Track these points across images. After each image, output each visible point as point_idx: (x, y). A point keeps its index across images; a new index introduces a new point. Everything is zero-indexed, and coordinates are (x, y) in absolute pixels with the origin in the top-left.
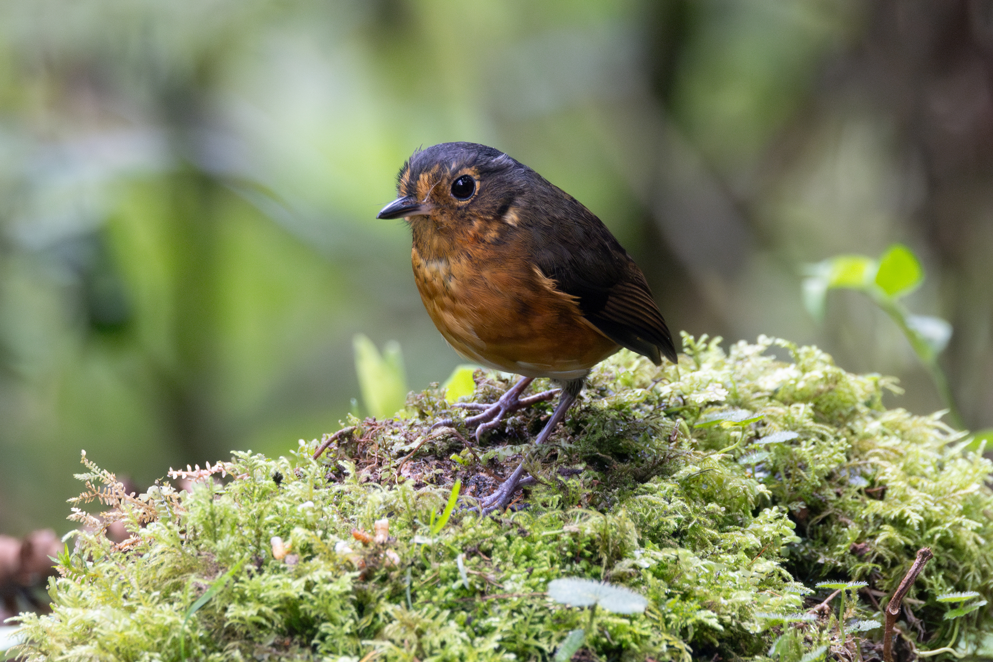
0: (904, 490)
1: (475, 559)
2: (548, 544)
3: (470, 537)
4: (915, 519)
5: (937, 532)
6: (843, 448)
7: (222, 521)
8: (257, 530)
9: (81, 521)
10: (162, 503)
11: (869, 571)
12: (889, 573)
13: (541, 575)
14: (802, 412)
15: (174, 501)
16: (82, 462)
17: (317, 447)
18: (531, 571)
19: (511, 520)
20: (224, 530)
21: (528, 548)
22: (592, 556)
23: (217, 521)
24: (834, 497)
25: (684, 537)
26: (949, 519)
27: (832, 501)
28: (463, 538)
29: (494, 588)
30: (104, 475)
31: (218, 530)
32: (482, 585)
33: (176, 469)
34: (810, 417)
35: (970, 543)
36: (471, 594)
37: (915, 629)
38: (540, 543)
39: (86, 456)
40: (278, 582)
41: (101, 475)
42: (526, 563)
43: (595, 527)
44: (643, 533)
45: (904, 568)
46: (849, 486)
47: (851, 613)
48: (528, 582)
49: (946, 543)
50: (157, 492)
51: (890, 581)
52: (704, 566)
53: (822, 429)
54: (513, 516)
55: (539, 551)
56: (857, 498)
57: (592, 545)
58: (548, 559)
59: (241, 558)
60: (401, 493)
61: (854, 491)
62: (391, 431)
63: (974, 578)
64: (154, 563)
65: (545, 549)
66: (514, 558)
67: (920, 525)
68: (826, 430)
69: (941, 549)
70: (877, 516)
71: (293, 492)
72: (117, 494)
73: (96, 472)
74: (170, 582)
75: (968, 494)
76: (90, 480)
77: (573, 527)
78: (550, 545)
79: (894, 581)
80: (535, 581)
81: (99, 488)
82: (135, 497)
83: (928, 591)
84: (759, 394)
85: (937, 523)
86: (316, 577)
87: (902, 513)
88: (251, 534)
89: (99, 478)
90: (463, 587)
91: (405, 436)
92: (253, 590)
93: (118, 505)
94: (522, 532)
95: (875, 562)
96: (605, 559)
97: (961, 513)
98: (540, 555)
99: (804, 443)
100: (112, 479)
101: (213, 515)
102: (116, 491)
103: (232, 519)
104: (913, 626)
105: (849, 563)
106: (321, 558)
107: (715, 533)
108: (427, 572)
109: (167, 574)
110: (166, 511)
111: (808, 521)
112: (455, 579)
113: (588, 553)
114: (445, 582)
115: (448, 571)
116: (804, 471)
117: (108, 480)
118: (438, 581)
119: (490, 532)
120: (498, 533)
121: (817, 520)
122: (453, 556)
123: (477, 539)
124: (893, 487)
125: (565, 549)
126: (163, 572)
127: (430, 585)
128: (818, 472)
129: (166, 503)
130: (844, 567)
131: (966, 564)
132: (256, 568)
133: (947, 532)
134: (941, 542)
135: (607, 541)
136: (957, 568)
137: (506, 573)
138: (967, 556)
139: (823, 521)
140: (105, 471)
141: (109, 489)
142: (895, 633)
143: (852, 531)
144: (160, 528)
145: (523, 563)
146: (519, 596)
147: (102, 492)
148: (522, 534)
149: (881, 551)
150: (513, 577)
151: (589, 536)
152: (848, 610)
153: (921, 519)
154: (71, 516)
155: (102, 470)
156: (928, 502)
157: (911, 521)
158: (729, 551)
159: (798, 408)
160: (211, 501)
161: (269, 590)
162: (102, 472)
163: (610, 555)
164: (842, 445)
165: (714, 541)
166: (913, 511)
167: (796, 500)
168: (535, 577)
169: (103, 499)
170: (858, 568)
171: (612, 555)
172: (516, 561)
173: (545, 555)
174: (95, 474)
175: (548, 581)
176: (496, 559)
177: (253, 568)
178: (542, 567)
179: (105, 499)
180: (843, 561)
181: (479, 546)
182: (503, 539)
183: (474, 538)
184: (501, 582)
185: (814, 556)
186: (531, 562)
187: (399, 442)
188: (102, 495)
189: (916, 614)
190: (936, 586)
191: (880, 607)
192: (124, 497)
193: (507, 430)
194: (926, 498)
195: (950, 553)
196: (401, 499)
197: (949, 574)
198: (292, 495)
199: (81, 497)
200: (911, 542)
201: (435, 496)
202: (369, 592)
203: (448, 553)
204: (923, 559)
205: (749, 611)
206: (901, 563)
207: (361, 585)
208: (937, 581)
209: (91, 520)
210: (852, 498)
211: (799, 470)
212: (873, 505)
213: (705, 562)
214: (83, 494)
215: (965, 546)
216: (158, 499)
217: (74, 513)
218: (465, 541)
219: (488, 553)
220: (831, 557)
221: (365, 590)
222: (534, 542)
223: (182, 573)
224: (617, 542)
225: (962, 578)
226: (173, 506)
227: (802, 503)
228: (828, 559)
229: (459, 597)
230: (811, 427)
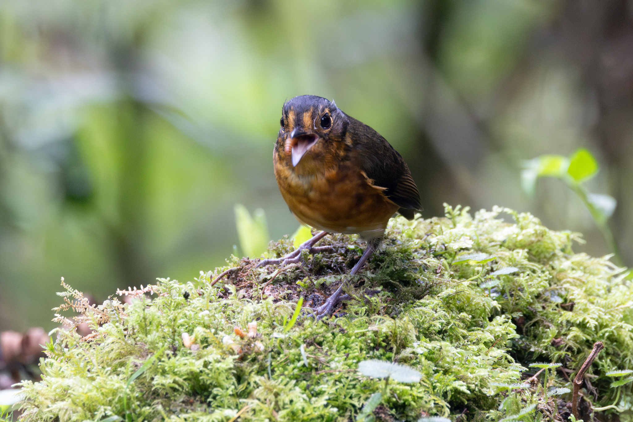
0: (586, 305)
1: (312, 348)
2: (358, 338)
3: (309, 333)
4: (592, 324)
5: (606, 332)
6: (547, 278)
7: (150, 323)
8: (173, 328)
9: (61, 322)
10: (112, 311)
11: (562, 357)
12: (576, 358)
13: (354, 358)
14: (521, 255)
15: (120, 309)
16: (61, 284)
17: (211, 277)
18: (348, 355)
19: (335, 323)
20: (152, 328)
21: (346, 341)
22: (386, 346)
23: (148, 323)
24: (541, 309)
25: (445, 334)
26: (614, 323)
27: (539, 312)
28: (304, 334)
29: (324, 366)
30: (75, 293)
31: (148, 328)
32: (316, 364)
33: (121, 289)
34: (526, 258)
35: (627, 339)
36: (309, 370)
37: (592, 394)
38: (353, 338)
39: (64, 281)
40: (186, 362)
41: (73, 293)
42: (345, 350)
43: (389, 327)
44: (419, 332)
45: (585, 354)
46: (550, 302)
47: (551, 383)
48: (346, 362)
49: (612, 339)
50: (109, 304)
51: (577, 363)
52: (458, 353)
53: (533, 266)
54: (336, 320)
55: (353, 342)
56: (555, 310)
57: (386, 339)
58: (358, 347)
59: (163, 346)
60: (265, 306)
61: (554, 305)
63: (630, 361)
64: (107, 349)
65: (356, 341)
66: (337, 347)
67: (596, 327)
68: (536, 266)
69: (609, 342)
70: (568, 322)
71: (196, 304)
72: (84, 305)
73: (71, 291)
74: (117, 361)
75: (626, 308)
76: (66, 296)
77: (374, 327)
78: (360, 339)
79: (579, 363)
80: (350, 362)
81: (72, 301)
82: (95, 307)
83: (600, 369)
84: (493, 244)
85: (606, 326)
86: (210, 358)
87: (584, 319)
88: (169, 331)
89: (72, 295)
90: (304, 366)
91: (268, 269)
92: (170, 367)
94: (342, 331)
95: (566, 351)
96: (395, 348)
97: (622, 320)
98: (353, 345)
99: (522, 275)
100: (81, 296)
101: (145, 319)
102: (83, 303)
103: (157, 321)
104: (591, 391)
105: (550, 351)
106: (213, 347)
107: (465, 332)
108: (281, 356)
109: (116, 356)
110: (115, 316)
111: (524, 324)
112: (299, 360)
113: (384, 344)
114: (293, 362)
115: (294, 355)
116: (522, 293)
117: (78, 296)
118: (288, 361)
119: (321, 330)
120: (326, 331)
121: (530, 324)
122: (298, 346)
123: (313, 335)
124: (578, 303)
125: (369, 341)
126: (113, 355)
127: (283, 364)
128: (531, 293)
129: (115, 311)
130: (547, 354)
131: (625, 352)
132: (172, 352)
133: (612, 332)
134: (609, 338)
135: (396, 336)
136: (619, 355)
137: (332, 357)
138: (626, 347)
139: (534, 325)
140: (76, 291)
141: (79, 302)
142: (580, 396)
143: (553, 331)
144: (111, 327)
145: (343, 350)
146: (340, 371)
147: (74, 304)
149: (571, 344)
150: (336, 359)
151: (384, 333)
152: (549, 381)
153: (597, 323)
154: (54, 319)
155: (74, 290)
156: (601, 312)
157: (590, 325)
158: (474, 343)
159: (518, 252)
160: (144, 310)
161: (180, 367)
162: (74, 291)
164: (546, 276)
165: (464, 337)
166: (591, 318)
167: (516, 311)
168: (350, 359)
169: (75, 308)
170: (556, 354)
171: (399, 346)
172: (338, 349)
173: (357, 345)
174: (70, 292)
175: (359, 362)
176: (325, 347)
177: (170, 353)
178: (355, 353)
179: (76, 308)
180: (546, 350)
181: (315, 339)
182: (330, 335)
183: (312, 334)
184: (328, 362)
185: (528, 347)
186: (348, 350)
187: (264, 273)
188: (74, 306)
189: (593, 384)
190: (606, 366)
191: (570, 379)
192: (88, 307)
193: (332, 266)
194: (600, 310)
195: (615, 345)
196: (265, 309)
197: (614, 358)
198: (196, 306)
199: (61, 307)
200: (590, 338)
201: (287, 307)
202: (244, 368)
203: (295, 343)
204: (597, 349)
205: (487, 381)
206: (584, 352)
207: (239, 364)
208: (606, 362)
209: (67, 322)
210: (553, 310)
211: (519, 292)
212: (565, 314)
213: (459, 350)
214: (62, 305)
215: (624, 341)
216: (110, 308)
217: (56, 317)
218: (306, 336)
219: (320, 344)
220: (538, 347)
221: (242, 367)
222: (349, 337)
223: (125, 356)
224: (403, 337)
225: (622, 361)
226: (119, 313)
227: (520, 313)
228: (537, 349)
229: (302, 372)
230: (526, 264)
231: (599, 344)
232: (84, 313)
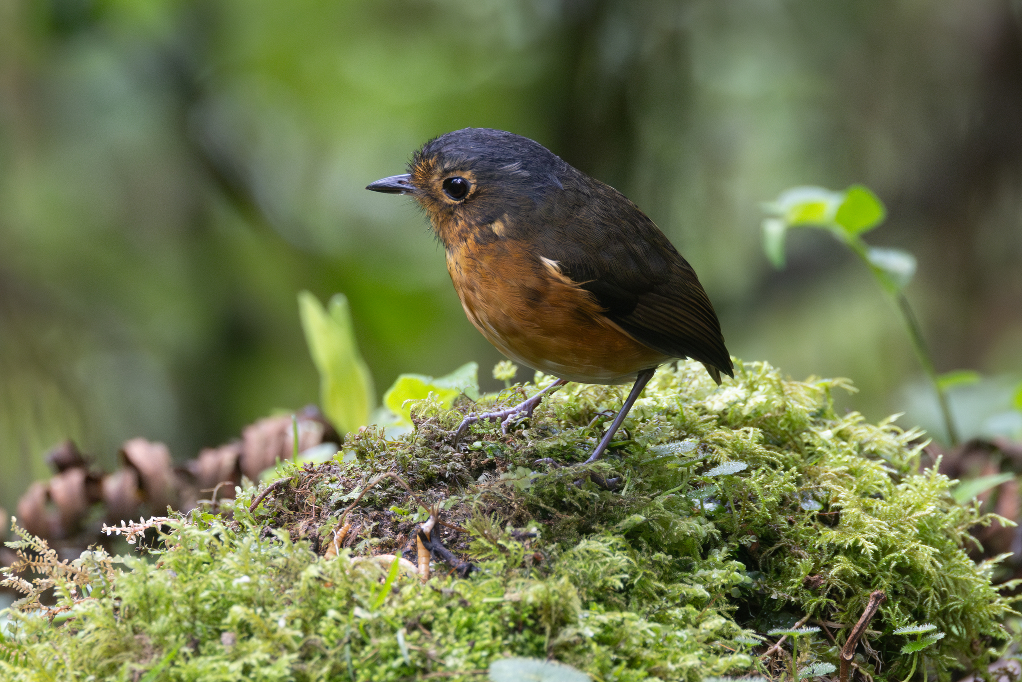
0: (858, 517)
1: (416, 634)
2: (490, 613)
3: (410, 609)
4: (870, 548)
5: (893, 558)
6: (794, 478)
7: (156, 602)
8: (193, 607)
9: (14, 586)
10: (95, 571)
11: (823, 606)
12: (845, 604)
13: (483, 649)
14: (751, 437)
15: (108, 566)
16: (12, 529)
17: (254, 497)
18: (473, 645)
19: (451, 589)
20: (158, 610)
21: (470, 619)
22: (535, 625)
23: (151, 601)
24: (786, 526)
25: (630, 590)
26: (905, 544)
27: (784, 530)
28: (403, 611)
29: (436, 664)
30: (35, 542)
31: (152, 610)
32: (424, 661)
33: (109, 525)
34: (760, 442)
35: (927, 567)
36: (412, 671)
37: (872, 661)
38: (481, 614)
39: (17, 523)
40: (215, 665)
41: (32, 543)
42: (468, 637)
43: (537, 596)
44: (588, 594)
45: (859, 599)
46: (803, 511)
47: (805, 656)
48: (470, 657)
49: (902, 569)
50: (90, 558)
51: (846, 613)
52: (651, 629)
53: (771, 455)
54: (453, 584)
55: (481, 621)
56: (810, 525)
57: (535, 612)
58: (489, 630)
59: (177, 640)
60: (338, 564)
61: (807, 518)
62: (329, 478)
63: (933, 602)
64: (89, 640)
65: (486, 619)
66: (456, 630)
67: (876, 553)
68: (776, 456)
69: (897, 575)
70: (830, 545)
71: (228, 565)
72: (49, 561)
73: (28, 539)
74: (105, 662)
75: (923, 516)
76: (21, 548)
77: (515, 596)
78: (492, 615)
79: (849, 614)
80: (477, 655)
81: (31, 556)
82: (68, 564)
83: (885, 621)
84: (706, 417)
85: (893, 549)
86: (252, 660)
87: (857, 541)
88: (186, 611)
89: (30, 545)
90: (404, 665)
91: (344, 484)
92: (189, 675)
93: (51, 572)
94: (463, 603)
95: (829, 596)
96: (548, 629)
97: (918, 537)
98: (481, 626)
99: (753, 473)
100: (44, 546)
101: (147, 595)
102: (49, 559)
103: (167, 599)
104: (871, 657)
105: (803, 598)
106: (258, 638)
107: (662, 585)
108: (367, 648)
109: (102, 654)
110: (100, 580)
111: (761, 552)
112: (395, 656)
113: (531, 622)
114: (385, 660)
115: (387, 647)
116: (754, 503)
117: (40, 547)
118: (378, 659)
119: (430, 603)
120: (439, 604)
121: (770, 552)
122: (394, 631)
123: (417, 611)
124: (846, 514)
125: (507, 619)
126: (97, 651)
127: (370, 662)
128: (767, 504)
129: (99, 571)
130: (799, 601)
131: (924, 589)
132: (192, 650)
133: (903, 558)
134: (898, 569)
135: (550, 608)
136: (915, 595)
137: (447, 648)
138: (925, 579)
139: (776, 552)
140: (37, 538)
141: (41, 557)
142: (853, 667)
143: (805, 564)
144: (94, 605)
145: (464, 635)
146: (461, 674)
147: (33, 560)
148: (463, 605)
149: (835, 583)
150: (455, 652)
151: (532, 604)
152: (801, 655)
153: (876, 548)
154: (3, 581)
155: (33, 537)
156: (882, 527)
157: (865, 551)
158: (677, 605)
159: (747, 432)
160: (145, 582)
161: (206, 675)
162: (33, 539)
163: (553, 622)
164: (793, 474)
165: (661, 593)
166: (867, 540)
167: (747, 533)
168: (477, 651)
169: (35, 567)
170: (811, 603)
171: (556, 623)
172: (457, 633)
173: (487, 626)
174: (26, 541)
175: (491, 654)
176: (437, 633)
177: (188, 650)
178: (485, 639)
179: (38, 567)
180: (796, 595)
181: (419, 618)
182: (443, 610)
183: (415, 610)
184: (442, 658)
185: (766, 591)
186: (473, 635)
187: (337, 491)
188: (34, 564)
189: (873, 644)
190: (893, 616)
191: (836, 641)
192: (56, 564)
193: (447, 476)
194: (881, 524)
195: (907, 580)
196: (337, 569)
197: (906, 600)
198: (228, 568)
199: (12, 567)
200: (865, 572)
201: (372, 565)
202: (308, 672)
203: (389, 627)
204: (876, 602)
205: (698, 673)
206: (857, 594)
207: (300, 666)
208: (893, 611)
209: (24, 586)
210: (805, 525)
211: (749, 502)
212: (826, 534)
213: (652, 625)
214: (15, 563)
215: (922, 570)
216: (91, 566)
217: (6, 578)
218: (405, 614)
219: (428, 626)
220: (783, 591)
221: (304, 670)
222: (475, 612)
223: (118, 652)
224: (560, 608)
225: (921, 603)
226: (106, 572)
227: (753, 536)
228: (781, 595)
229: (400, 675)
230: (760, 453)
231: (878, 595)
232: (50, 573)
